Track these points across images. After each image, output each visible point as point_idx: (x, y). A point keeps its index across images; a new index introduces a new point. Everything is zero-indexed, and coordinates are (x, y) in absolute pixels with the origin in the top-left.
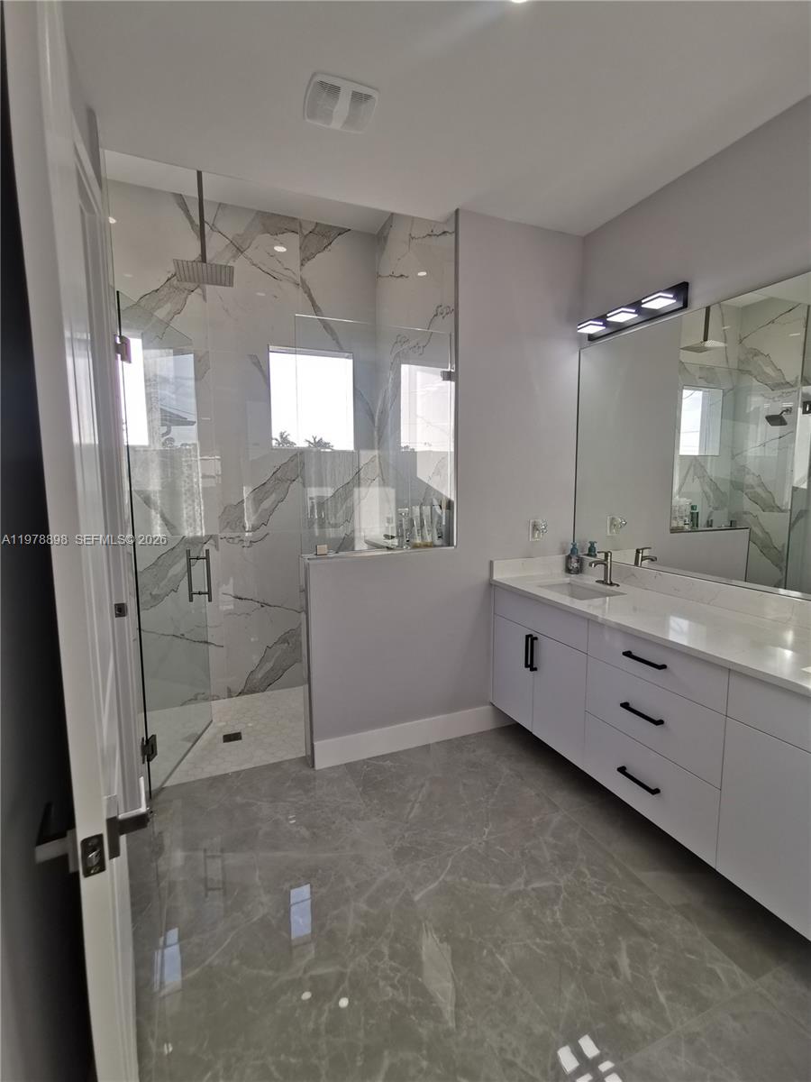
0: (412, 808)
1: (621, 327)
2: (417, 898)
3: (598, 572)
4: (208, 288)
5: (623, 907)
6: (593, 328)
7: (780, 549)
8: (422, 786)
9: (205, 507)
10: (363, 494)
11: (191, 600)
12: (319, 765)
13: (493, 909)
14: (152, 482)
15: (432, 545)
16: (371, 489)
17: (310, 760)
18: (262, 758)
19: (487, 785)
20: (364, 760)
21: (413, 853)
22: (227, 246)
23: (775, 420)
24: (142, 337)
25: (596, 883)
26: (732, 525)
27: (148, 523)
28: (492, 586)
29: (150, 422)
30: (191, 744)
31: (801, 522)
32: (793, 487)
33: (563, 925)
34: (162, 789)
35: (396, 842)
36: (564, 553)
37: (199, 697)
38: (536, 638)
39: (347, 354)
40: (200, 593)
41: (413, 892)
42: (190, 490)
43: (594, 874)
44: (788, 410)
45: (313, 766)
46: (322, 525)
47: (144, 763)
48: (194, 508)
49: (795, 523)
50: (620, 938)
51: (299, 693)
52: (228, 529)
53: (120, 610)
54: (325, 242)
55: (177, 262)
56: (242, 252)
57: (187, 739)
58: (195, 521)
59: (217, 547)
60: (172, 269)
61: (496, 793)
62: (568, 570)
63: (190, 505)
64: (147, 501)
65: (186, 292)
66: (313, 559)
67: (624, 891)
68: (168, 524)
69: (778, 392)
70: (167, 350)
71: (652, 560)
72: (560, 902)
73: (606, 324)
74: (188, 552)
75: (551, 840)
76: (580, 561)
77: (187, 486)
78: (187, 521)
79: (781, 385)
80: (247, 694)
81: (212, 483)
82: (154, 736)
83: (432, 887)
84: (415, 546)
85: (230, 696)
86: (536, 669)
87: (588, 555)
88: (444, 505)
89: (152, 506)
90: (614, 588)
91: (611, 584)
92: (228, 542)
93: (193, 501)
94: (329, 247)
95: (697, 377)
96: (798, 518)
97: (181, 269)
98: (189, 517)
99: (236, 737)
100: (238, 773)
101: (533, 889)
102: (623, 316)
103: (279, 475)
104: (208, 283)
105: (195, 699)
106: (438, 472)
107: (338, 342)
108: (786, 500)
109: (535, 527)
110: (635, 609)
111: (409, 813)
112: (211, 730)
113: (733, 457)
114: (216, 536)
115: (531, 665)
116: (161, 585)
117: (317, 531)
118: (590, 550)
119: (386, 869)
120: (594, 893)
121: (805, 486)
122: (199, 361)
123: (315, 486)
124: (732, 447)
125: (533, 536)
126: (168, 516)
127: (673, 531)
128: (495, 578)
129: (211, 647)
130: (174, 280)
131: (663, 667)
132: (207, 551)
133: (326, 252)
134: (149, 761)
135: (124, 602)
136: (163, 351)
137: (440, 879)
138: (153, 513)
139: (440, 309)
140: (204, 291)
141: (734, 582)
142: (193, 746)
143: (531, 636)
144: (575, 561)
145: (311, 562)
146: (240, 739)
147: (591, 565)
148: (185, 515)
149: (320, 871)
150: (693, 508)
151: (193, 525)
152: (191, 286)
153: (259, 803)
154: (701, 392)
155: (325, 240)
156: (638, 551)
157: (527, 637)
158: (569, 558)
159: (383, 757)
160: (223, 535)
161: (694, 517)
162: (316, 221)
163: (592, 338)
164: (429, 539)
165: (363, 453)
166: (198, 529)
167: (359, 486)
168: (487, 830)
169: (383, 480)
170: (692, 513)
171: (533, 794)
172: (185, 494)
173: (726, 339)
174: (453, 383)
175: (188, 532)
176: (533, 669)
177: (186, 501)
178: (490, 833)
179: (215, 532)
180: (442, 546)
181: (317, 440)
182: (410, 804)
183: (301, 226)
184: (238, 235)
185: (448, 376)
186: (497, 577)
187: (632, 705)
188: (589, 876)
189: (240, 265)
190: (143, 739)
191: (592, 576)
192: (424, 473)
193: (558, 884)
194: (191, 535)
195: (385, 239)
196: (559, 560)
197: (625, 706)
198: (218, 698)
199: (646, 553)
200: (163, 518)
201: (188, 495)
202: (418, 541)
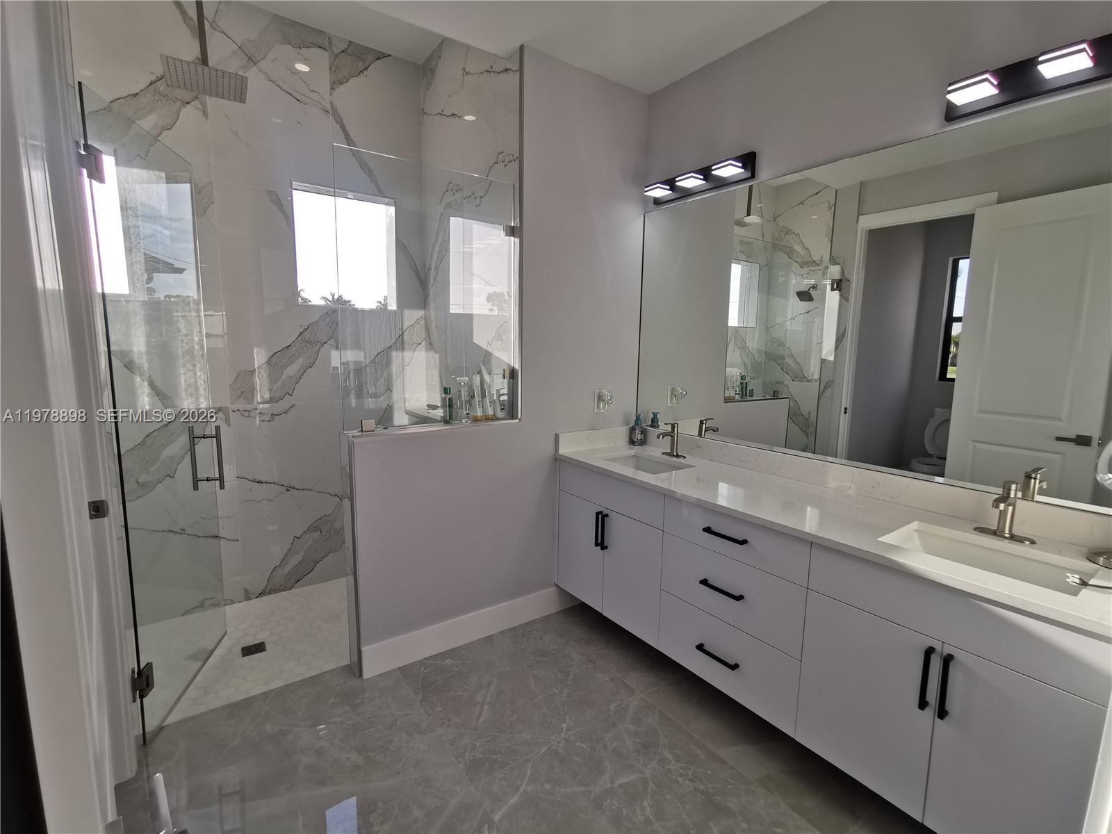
0: (481, 713)
1: (687, 193)
2: (496, 818)
3: (665, 444)
4: (211, 102)
5: (711, 790)
6: (660, 192)
7: (807, 416)
8: (489, 684)
9: (210, 373)
10: (407, 360)
11: (196, 487)
12: (368, 673)
13: (581, 815)
14: (136, 341)
15: (495, 418)
16: (416, 353)
17: (356, 668)
18: (296, 672)
19: (559, 675)
20: (420, 661)
21: (487, 764)
22: (234, 52)
23: (804, 296)
24: (115, 154)
25: (681, 768)
26: (775, 395)
27: (132, 394)
28: (558, 462)
29: (130, 265)
30: (199, 664)
31: (828, 392)
32: (822, 359)
33: (654, 821)
34: (161, 729)
35: (467, 755)
36: (628, 425)
37: (207, 603)
38: (607, 515)
39: (387, 200)
40: (208, 480)
41: (492, 812)
42: (190, 351)
43: (678, 760)
44: (814, 287)
45: (361, 675)
46: (360, 394)
47: (134, 700)
48: (195, 374)
49: (824, 391)
50: (712, 824)
51: (342, 585)
52: (241, 399)
53: (98, 510)
54: (361, 65)
55: (166, 59)
56: (255, 63)
57: (193, 657)
58: (197, 389)
59: (227, 422)
60: (159, 70)
61: (569, 683)
62: (632, 442)
63: (189, 370)
64: (130, 366)
65: (179, 103)
66: (359, 436)
67: (709, 772)
68: (162, 394)
69: (806, 270)
70: (157, 173)
71: (714, 431)
72: (649, 796)
73: (673, 188)
74: (191, 430)
75: (632, 728)
76: (644, 432)
77: (186, 347)
78: (186, 390)
79: (808, 263)
80: (269, 593)
81: (219, 343)
82: (149, 666)
83: (512, 802)
84: (476, 420)
85: (247, 599)
86: (606, 548)
87: (651, 426)
88: (507, 374)
89: (136, 371)
90: (681, 460)
91: (678, 456)
92: (242, 415)
93: (194, 365)
94: (365, 72)
95: (738, 251)
96: (825, 388)
97: (173, 72)
98: (189, 385)
99: (258, 648)
100: (265, 695)
101: (620, 786)
102: (691, 182)
103: (307, 335)
104: (211, 95)
105: (201, 606)
106: (499, 337)
107: (377, 185)
108: (814, 371)
109: (600, 398)
110: (698, 480)
111: (479, 717)
112: (226, 643)
113: (767, 329)
114: (226, 408)
115: (601, 544)
116: (152, 470)
117: (353, 402)
118: (653, 420)
119: (458, 788)
120: (680, 780)
121: (832, 358)
122: (199, 192)
123: (352, 349)
124: (766, 320)
125: (598, 407)
126: (158, 384)
127: (728, 400)
128: (561, 452)
129: (223, 542)
130: (161, 86)
131: (744, 542)
132: (218, 428)
133: (361, 77)
134: (142, 697)
135: (104, 499)
136: (151, 172)
137: (521, 790)
138: (138, 379)
139: (501, 157)
140: (204, 105)
141: (776, 449)
142: (204, 665)
143: (601, 512)
144: (638, 433)
145: (355, 440)
146: (264, 650)
147: (658, 437)
148: (183, 383)
149: (380, 804)
150: (742, 378)
151: (195, 393)
152: (185, 95)
153: (296, 730)
154: (740, 266)
155: (361, 64)
156: (701, 422)
157: (598, 514)
158: (632, 429)
159: (443, 655)
160: (235, 407)
161: (744, 386)
162: (350, 39)
163: (657, 202)
164: (490, 412)
165: (407, 312)
166: (202, 400)
167: (403, 349)
168: (564, 726)
169: (430, 344)
170: (742, 383)
171: (607, 679)
172: (183, 357)
173: (762, 215)
174: (517, 240)
175: (187, 404)
176: (604, 548)
177: (184, 366)
178: (568, 730)
179: (226, 402)
180: (504, 419)
181: (336, 297)
182: (479, 706)
183: (330, 42)
184: (250, 41)
185: (512, 232)
186: (562, 451)
187: (710, 582)
188: (673, 762)
189: (254, 79)
190: (133, 671)
191: (656, 449)
192: (481, 338)
193: (644, 776)
194: (193, 407)
195: (433, 71)
196: (623, 432)
197: (704, 582)
198: (232, 602)
199: (709, 424)
200: (152, 385)
201: (187, 358)
202: (479, 413)
